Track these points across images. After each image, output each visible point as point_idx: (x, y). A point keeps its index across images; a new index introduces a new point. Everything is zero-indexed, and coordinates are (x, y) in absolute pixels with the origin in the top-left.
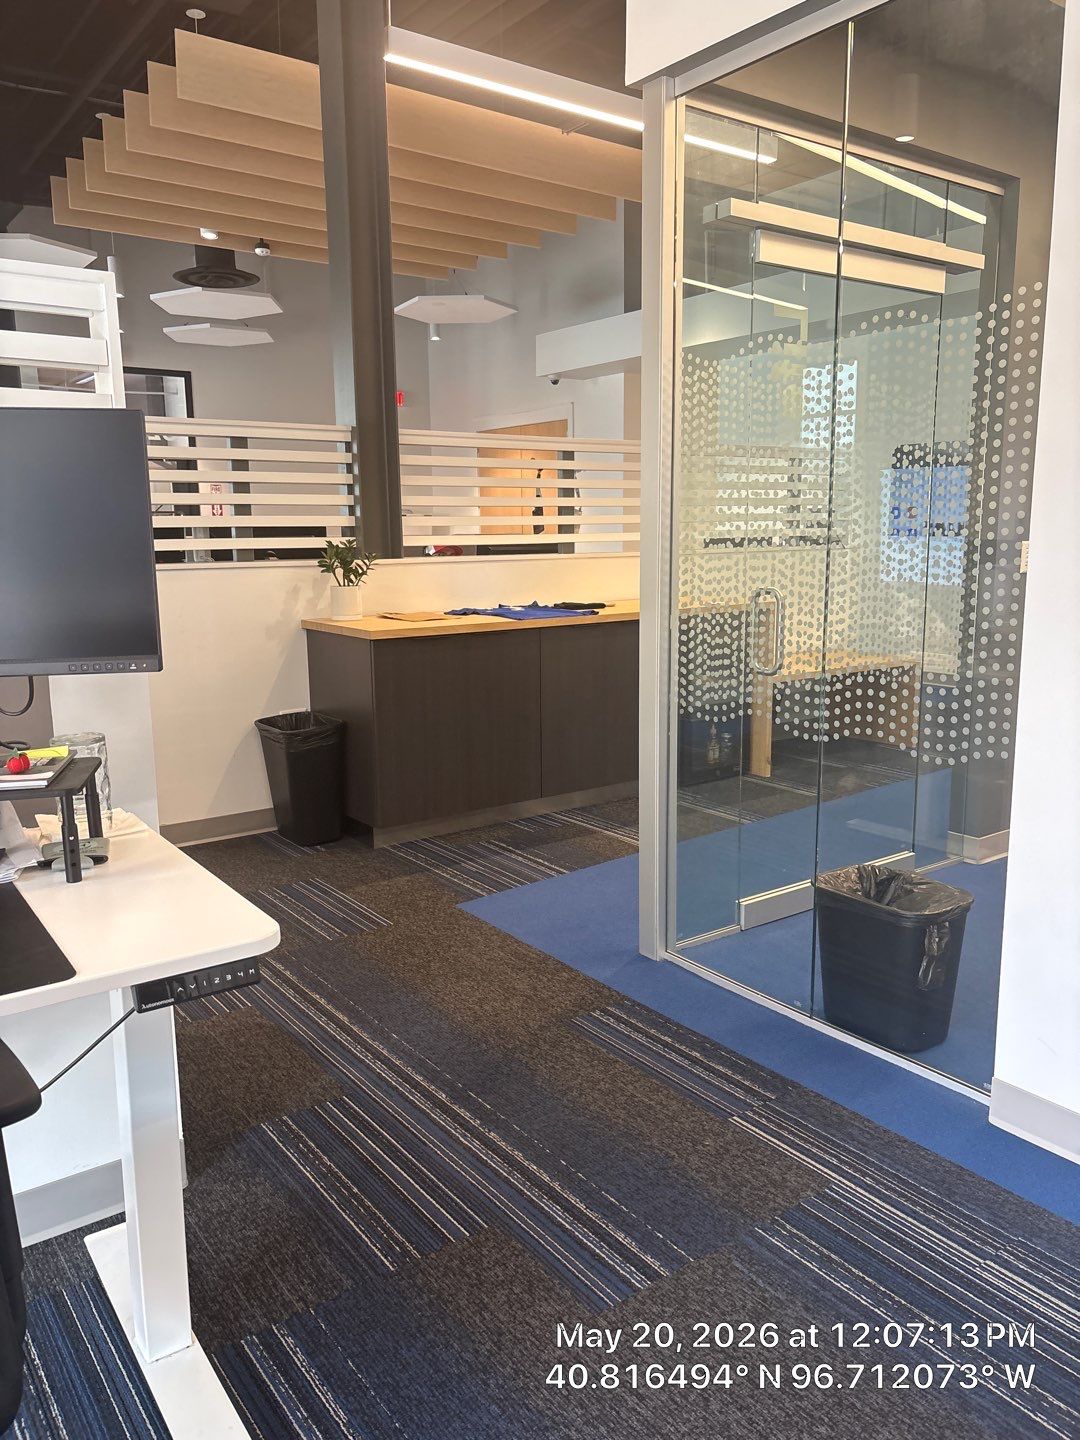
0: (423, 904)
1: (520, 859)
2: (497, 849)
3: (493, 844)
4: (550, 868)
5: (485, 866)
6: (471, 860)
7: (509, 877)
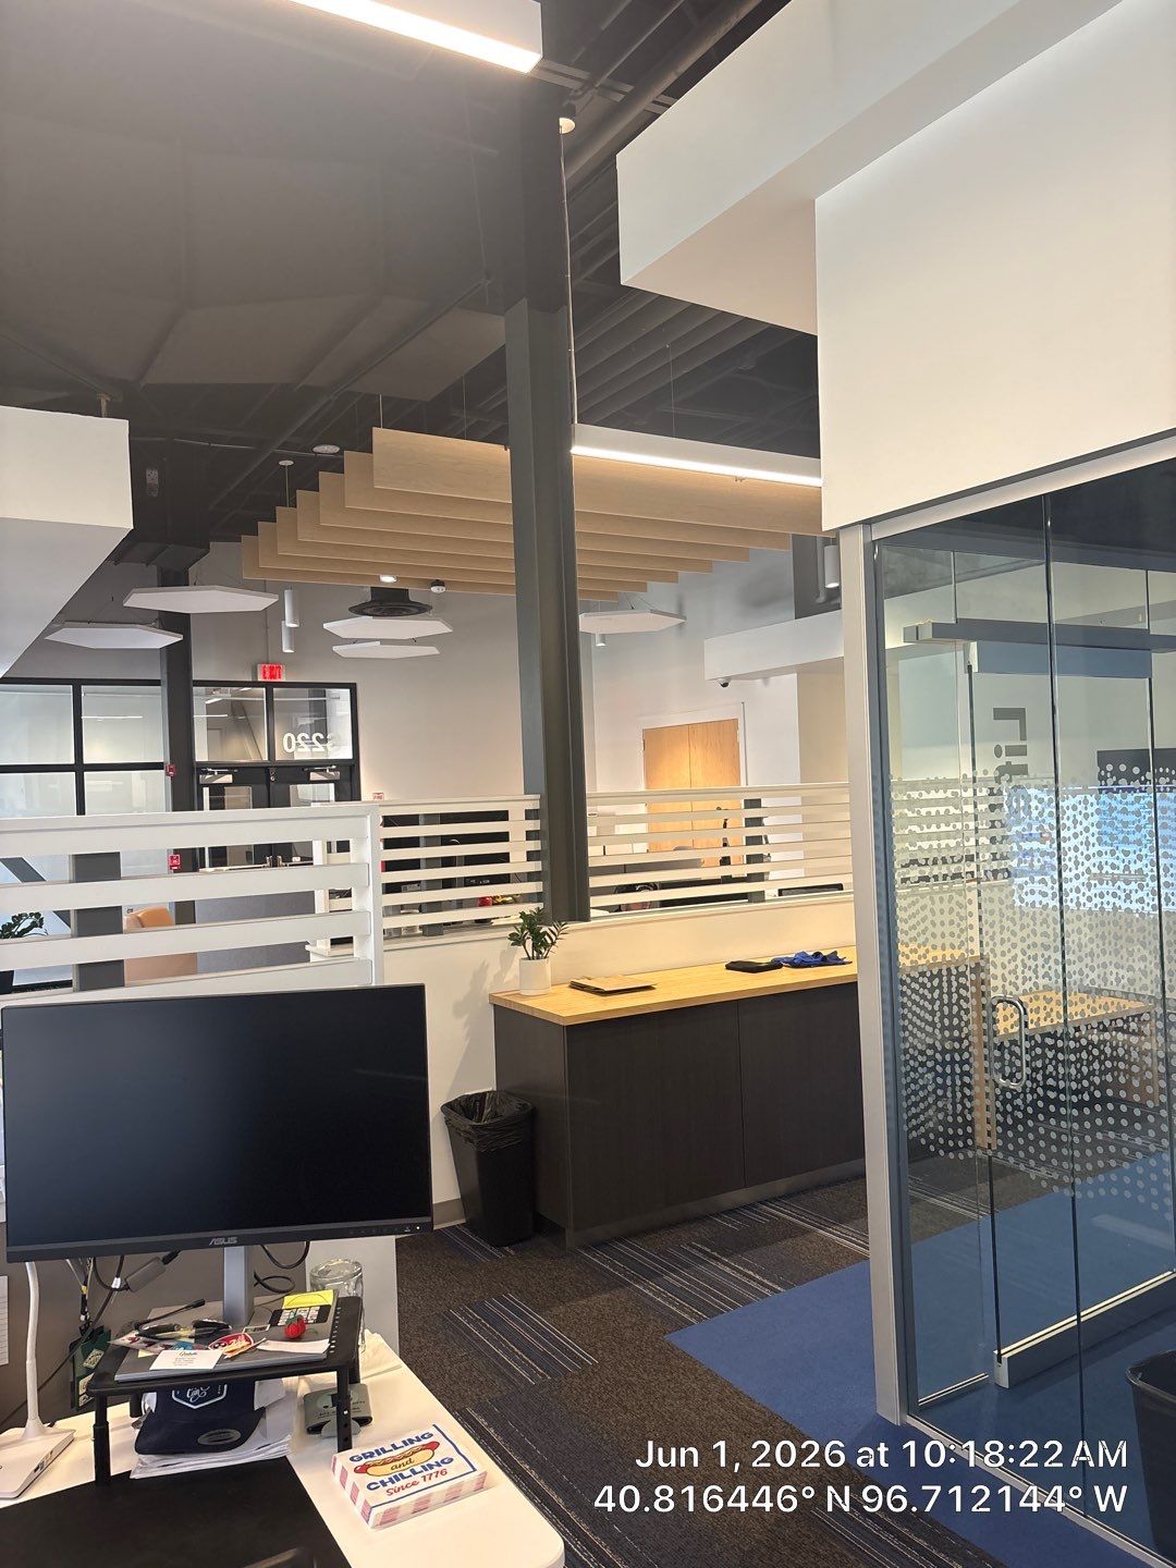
0: (628, 1334)
1: (728, 1270)
2: (700, 1255)
3: (694, 1247)
4: (763, 1284)
5: (689, 1280)
6: (674, 1271)
7: (717, 1297)
